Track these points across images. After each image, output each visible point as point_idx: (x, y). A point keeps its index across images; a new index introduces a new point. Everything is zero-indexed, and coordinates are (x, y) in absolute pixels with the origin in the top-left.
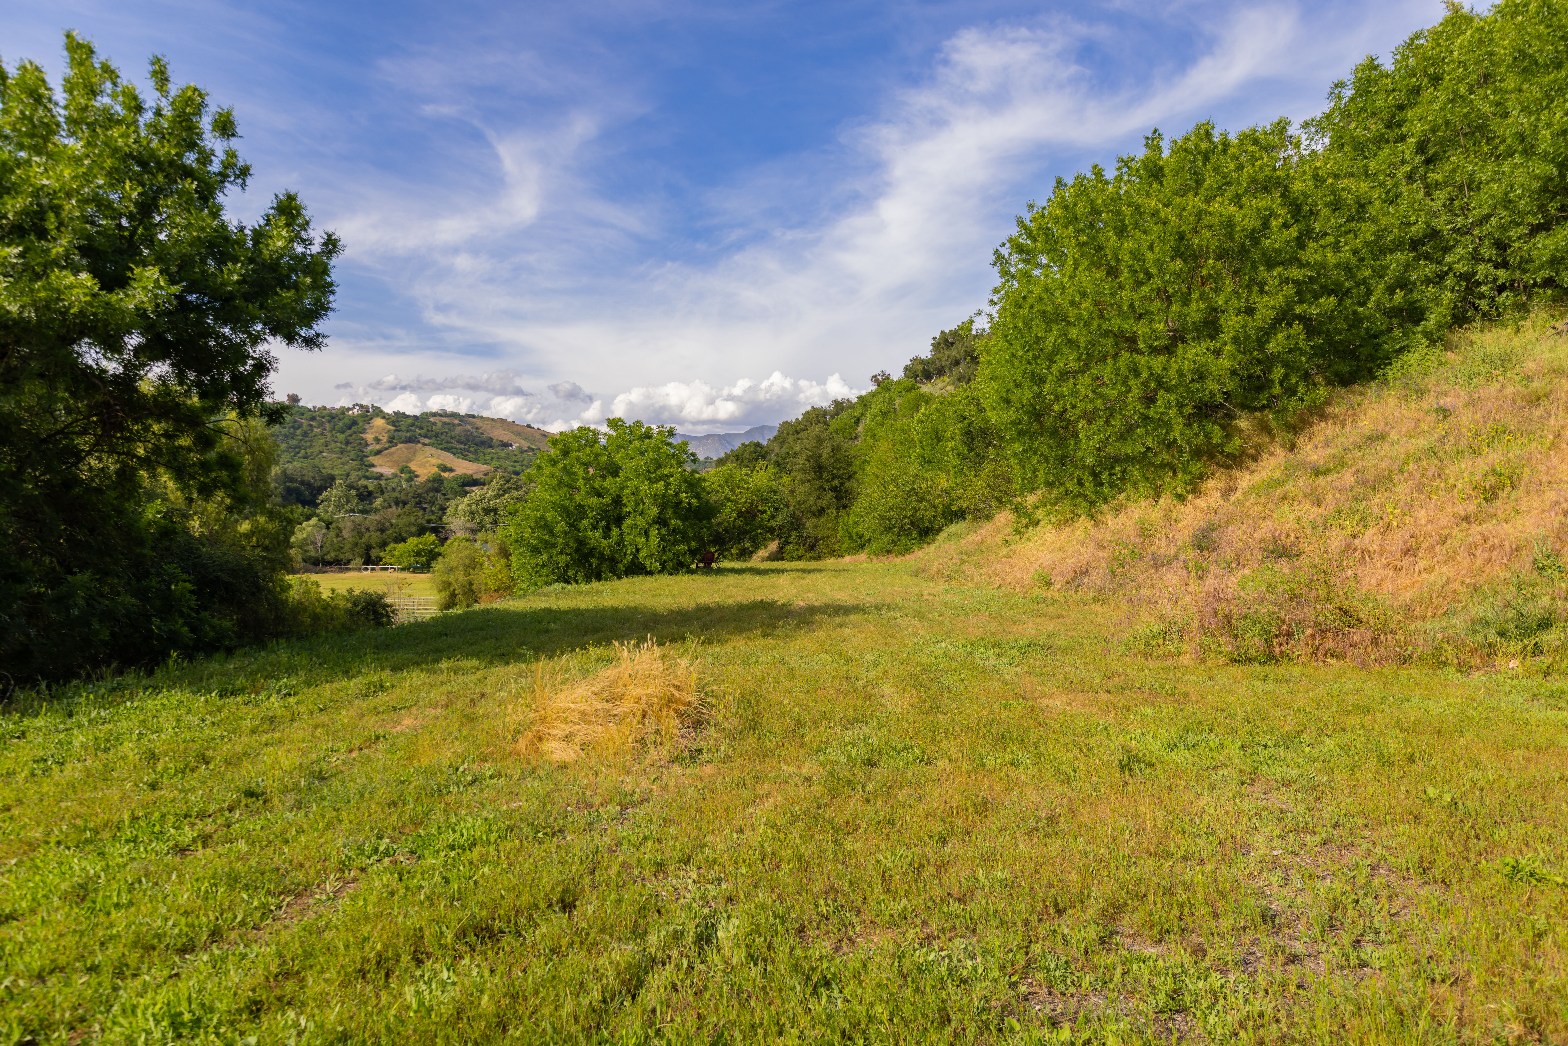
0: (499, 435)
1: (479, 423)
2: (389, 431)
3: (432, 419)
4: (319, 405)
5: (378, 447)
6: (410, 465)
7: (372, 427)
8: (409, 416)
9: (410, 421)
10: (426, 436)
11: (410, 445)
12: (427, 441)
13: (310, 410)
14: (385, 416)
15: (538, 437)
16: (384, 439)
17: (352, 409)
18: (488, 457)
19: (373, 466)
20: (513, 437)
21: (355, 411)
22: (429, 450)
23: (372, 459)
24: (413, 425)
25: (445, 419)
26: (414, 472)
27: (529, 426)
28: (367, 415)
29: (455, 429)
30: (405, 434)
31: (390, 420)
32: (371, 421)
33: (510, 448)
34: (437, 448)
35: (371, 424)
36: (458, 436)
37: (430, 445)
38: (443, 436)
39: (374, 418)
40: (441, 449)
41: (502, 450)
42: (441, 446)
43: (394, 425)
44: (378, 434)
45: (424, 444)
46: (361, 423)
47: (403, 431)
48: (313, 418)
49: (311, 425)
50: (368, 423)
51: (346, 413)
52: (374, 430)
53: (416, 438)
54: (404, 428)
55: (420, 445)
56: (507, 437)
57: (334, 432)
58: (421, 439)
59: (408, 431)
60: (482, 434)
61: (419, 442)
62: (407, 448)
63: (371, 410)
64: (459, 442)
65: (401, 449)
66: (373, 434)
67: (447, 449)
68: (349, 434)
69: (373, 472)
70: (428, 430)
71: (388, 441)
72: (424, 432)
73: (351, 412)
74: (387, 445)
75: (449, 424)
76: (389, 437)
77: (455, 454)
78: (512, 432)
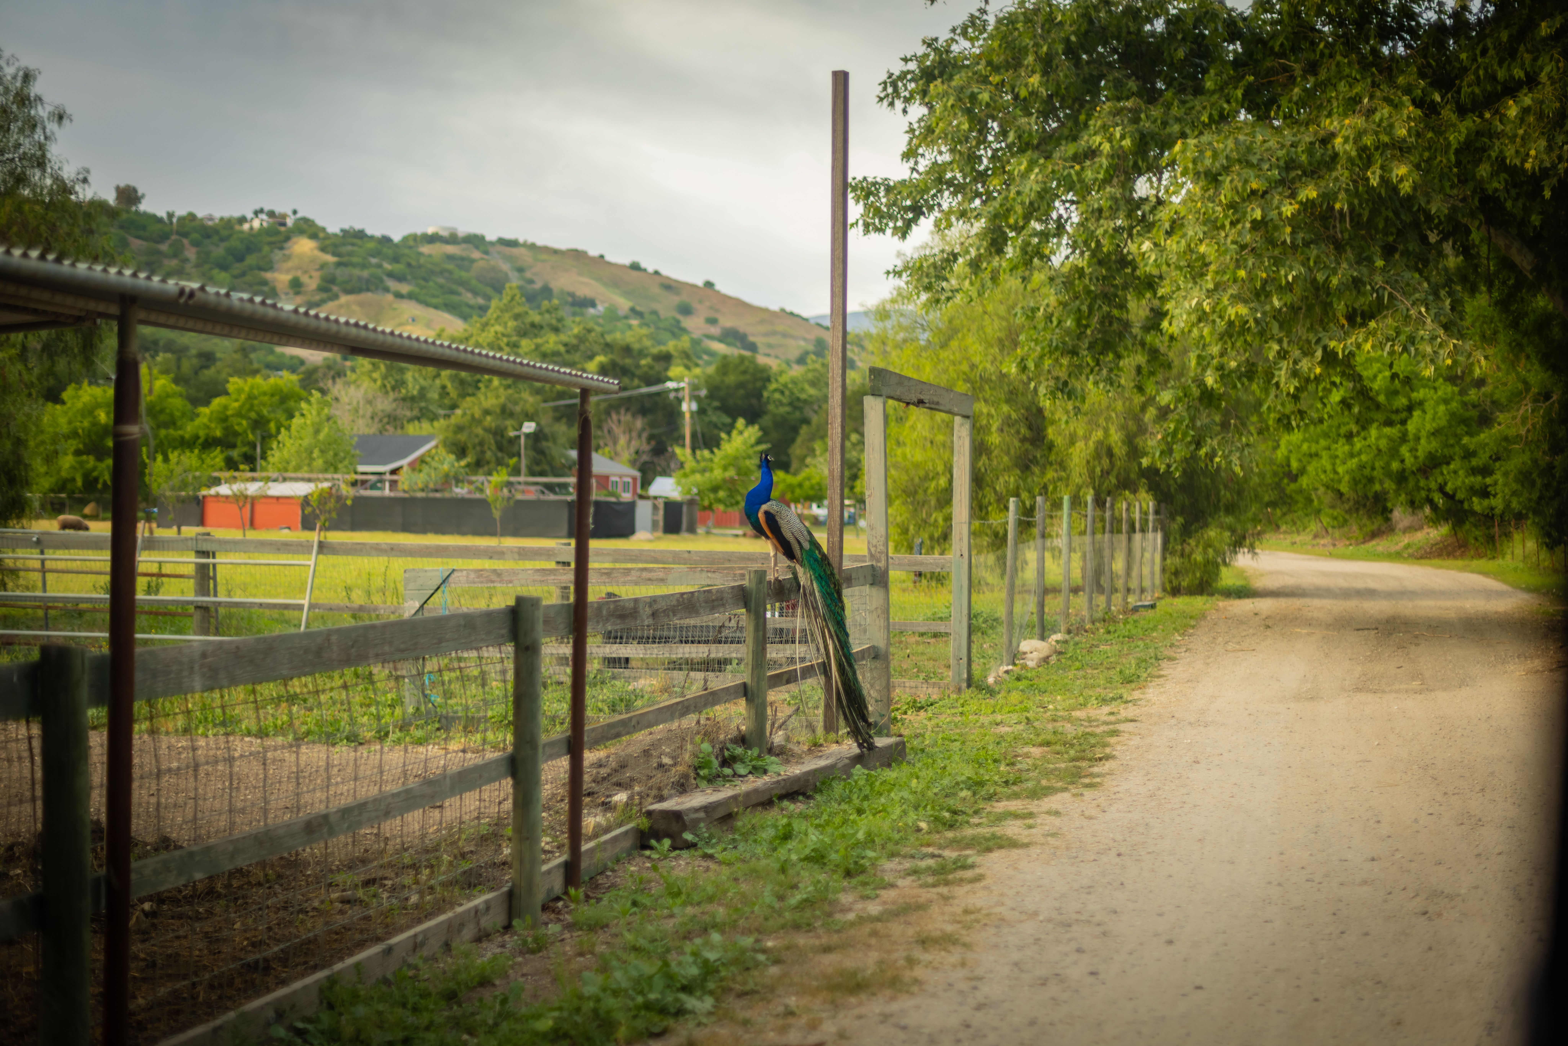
0: (565, 280)
2: (323, 266)
3: (422, 248)
4: (180, 212)
7: (288, 258)
8: (372, 238)
9: (371, 245)
10: (400, 278)
11: (369, 296)
12: (405, 288)
13: (160, 220)
14: (315, 233)
16: (312, 283)
17: (251, 220)
20: (599, 288)
21: (257, 224)
22: (410, 309)
24: (376, 253)
25: (451, 249)
27: (635, 267)
28: (278, 233)
29: (468, 270)
30: (356, 272)
31: (328, 242)
32: (286, 245)
33: (591, 311)
34: (427, 304)
35: (286, 252)
36: (474, 282)
37: (410, 296)
38: (441, 280)
39: (294, 239)
40: (436, 307)
41: (574, 314)
42: (434, 301)
43: (334, 254)
44: (299, 273)
45: (399, 296)
46: (266, 249)
47: (354, 265)
48: (163, 237)
49: (159, 253)
50: (282, 248)
51: (237, 227)
52: (290, 264)
53: (382, 281)
54: (355, 260)
55: (390, 297)
56: (585, 287)
57: (207, 267)
58: (392, 284)
59: (364, 266)
60: (531, 282)
61: (387, 290)
62: (361, 304)
63: (290, 222)
64: (475, 293)
65: (348, 305)
66: (288, 271)
67: (450, 308)
68: (236, 272)
69: (283, 355)
70: (409, 265)
71: (322, 289)
72: (398, 267)
73: (246, 226)
74: (318, 298)
75: (459, 258)
76: (324, 279)
77: (465, 318)
78: (596, 279)
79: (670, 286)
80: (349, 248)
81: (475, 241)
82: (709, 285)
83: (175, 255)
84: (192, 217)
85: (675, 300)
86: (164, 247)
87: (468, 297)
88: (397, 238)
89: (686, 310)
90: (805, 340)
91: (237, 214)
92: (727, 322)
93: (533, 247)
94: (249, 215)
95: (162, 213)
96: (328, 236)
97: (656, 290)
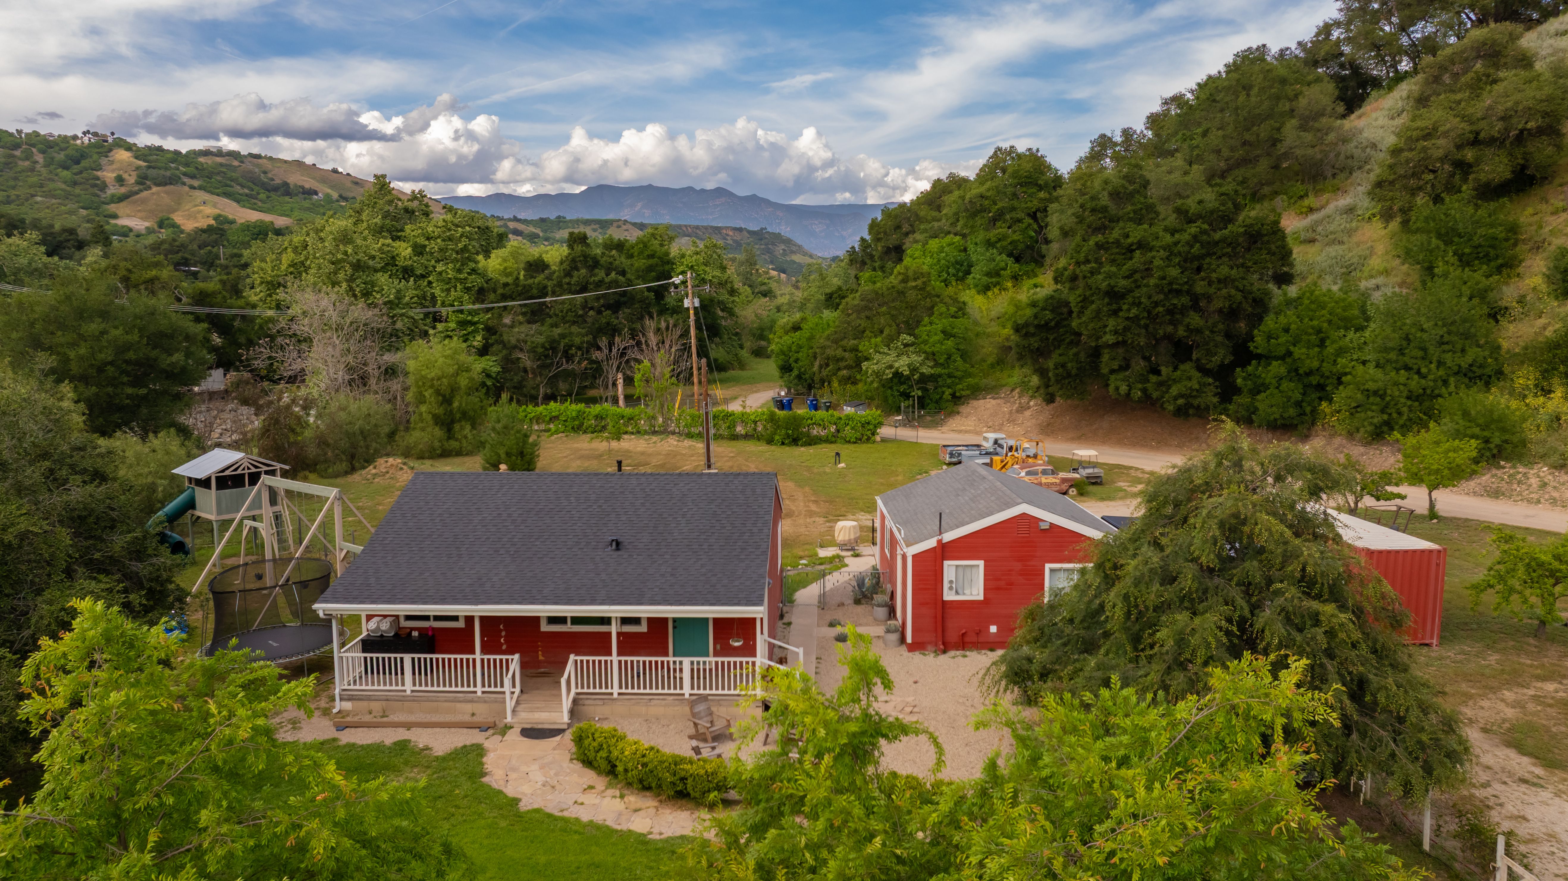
0: (295, 179)
1: (268, 165)
2: (138, 168)
3: (202, 159)
4: (27, 131)
5: (123, 190)
6: (173, 216)
7: (112, 163)
8: (168, 151)
9: (169, 156)
10: (193, 177)
11: (172, 188)
12: (196, 183)
13: (11, 135)
14: (129, 147)
16: (131, 179)
17: (81, 138)
18: (287, 207)
19: (115, 216)
20: (317, 183)
21: (86, 140)
22: (201, 195)
23: (112, 208)
24: (175, 161)
25: (219, 160)
26: (178, 227)
27: (335, 171)
28: (103, 146)
29: (234, 172)
30: (162, 172)
31: (139, 153)
32: (110, 154)
33: (315, 197)
34: (212, 193)
35: (110, 159)
36: (241, 180)
37: (200, 188)
38: (219, 178)
39: (114, 151)
40: (218, 195)
41: (305, 199)
42: (217, 191)
43: (145, 161)
44: (121, 172)
45: (192, 187)
46: (95, 156)
47: (159, 168)
48: (16, 146)
49: (14, 156)
50: (106, 156)
51: (72, 142)
52: (114, 166)
53: (180, 178)
54: (159, 165)
55: (186, 188)
56: (309, 183)
57: (52, 167)
58: (186, 180)
59: (166, 169)
60: (273, 180)
61: (184, 184)
62: (166, 193)
63: (110, 140)
64: (243, 186)
65: (158, 193)
66: (113, 171)
67: (227, 195)
68: (75, 171)
69: (116, 225)
70: (197, 168)
71: (138, 183)
72: (191, 170)
73: (79, 142)
74: (137, 188)
75: (227, 165)
76: (139, 176)
77: (238, 202)
78: (314, 178)
79: (357, 183)
80: (154, 157)
81: (234, 155)
83: (27, 159)
84: (36, 134)
86: (18, 153)
87: (238, 188)
88: (184, 151)
91: (70, 134)
94: (80, 135)
95: (12, 130)
96: (139, 149)
97: (349, 185)
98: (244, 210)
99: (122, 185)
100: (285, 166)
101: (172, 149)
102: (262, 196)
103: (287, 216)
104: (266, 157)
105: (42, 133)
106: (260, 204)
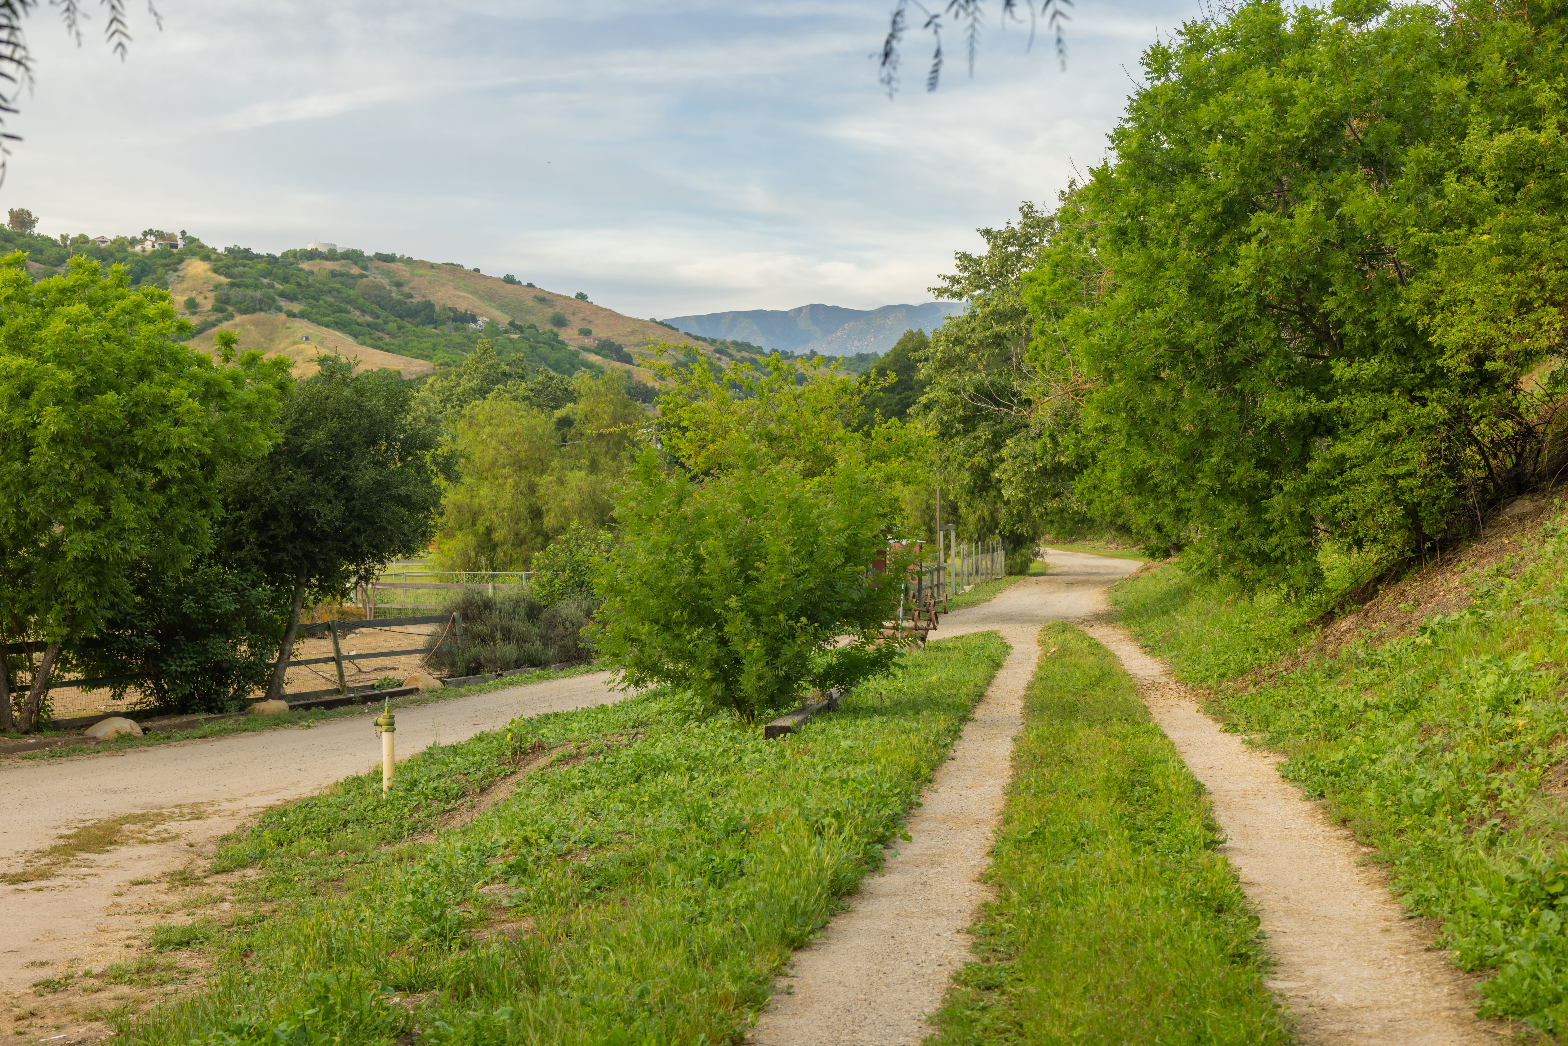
0: (444, 296)
1: (405, 272)
2: (217, 287)
3: (305, 266)
4: (73, 234)
5: (195, 321)
7: (182, 279)
8: (258, 256)
9: (262, 266)
10: (292, 298)
11: (262, 315)
12: (296, 308)
13: (54, 243)
14: (207, 255)
15: (530, 303)
16: (207, 303)
17: (142, 242)
18: (427, 344)
20: (478, 302)
21: (148, 245)
22: (303, 327)
24: (267, 274)
25: (330, 265)
27: (510, 279)
28: (171, 255)
29: (352, 288)
30: (250, 292)
31: (220, 264)
32: (180, 267)
33: (473, 325)
34: (319, 323)
35: (181, 274)
36: (361, 299)
37: (302, 315)
38: (330, 299)
39: (187, 261)
40: (327, 326)
41: (456, 329)
42: (326, 319)
43: (227, 276)
44: (194, 294)
45: (291, 315)
46: (160, 271)
47: (247, 287)
50: (176, 270)
51: (130, 249)
52: (185, 285)
53: (274, 301)
54: (247, 281)
55: (283, 316)
56: (464, 302)
58: (283, 303)
59: (256, 287)
60: (410, 296)
61: (279, 309)
62: (256, 324)
63: (180, 243)
64: (363, 311)
65: (243, 324)
66: (183, 292)
67: (340, 325)
70: (299, 284)
71: (216, 309)
72: (288, 287)
73: (138, 248)
74: (213, 318)
75: (342, 275)
76: (218, 300)
77: (356, 336)
78: (475, 293)
79: (543, 299)
80: (241, 269)
81: (354, 256)
82: (581, 297)
84: (84, 238)
85: (550, 312)
87: (356, 315)
88: (278, 254)
89: (560, 322)
90: (675, 349)
91: (126, 236)
92: (601, 333)
93: (409, 261)
94: (139, 237)
95: (56, 236)
96: (219, 258)
98: (364, 348)
99: (194, 313)
100: (431, 272)
101: (263, 252)
102: (392, 326)
103: (427, 357)
104: (402, 260)
105: (91, 237)
106: (387, 339)
